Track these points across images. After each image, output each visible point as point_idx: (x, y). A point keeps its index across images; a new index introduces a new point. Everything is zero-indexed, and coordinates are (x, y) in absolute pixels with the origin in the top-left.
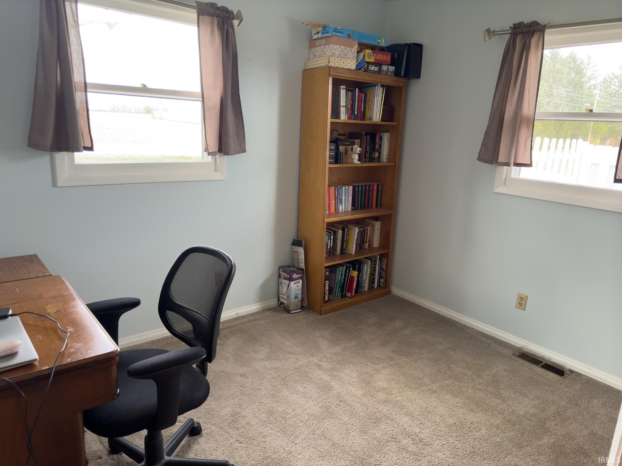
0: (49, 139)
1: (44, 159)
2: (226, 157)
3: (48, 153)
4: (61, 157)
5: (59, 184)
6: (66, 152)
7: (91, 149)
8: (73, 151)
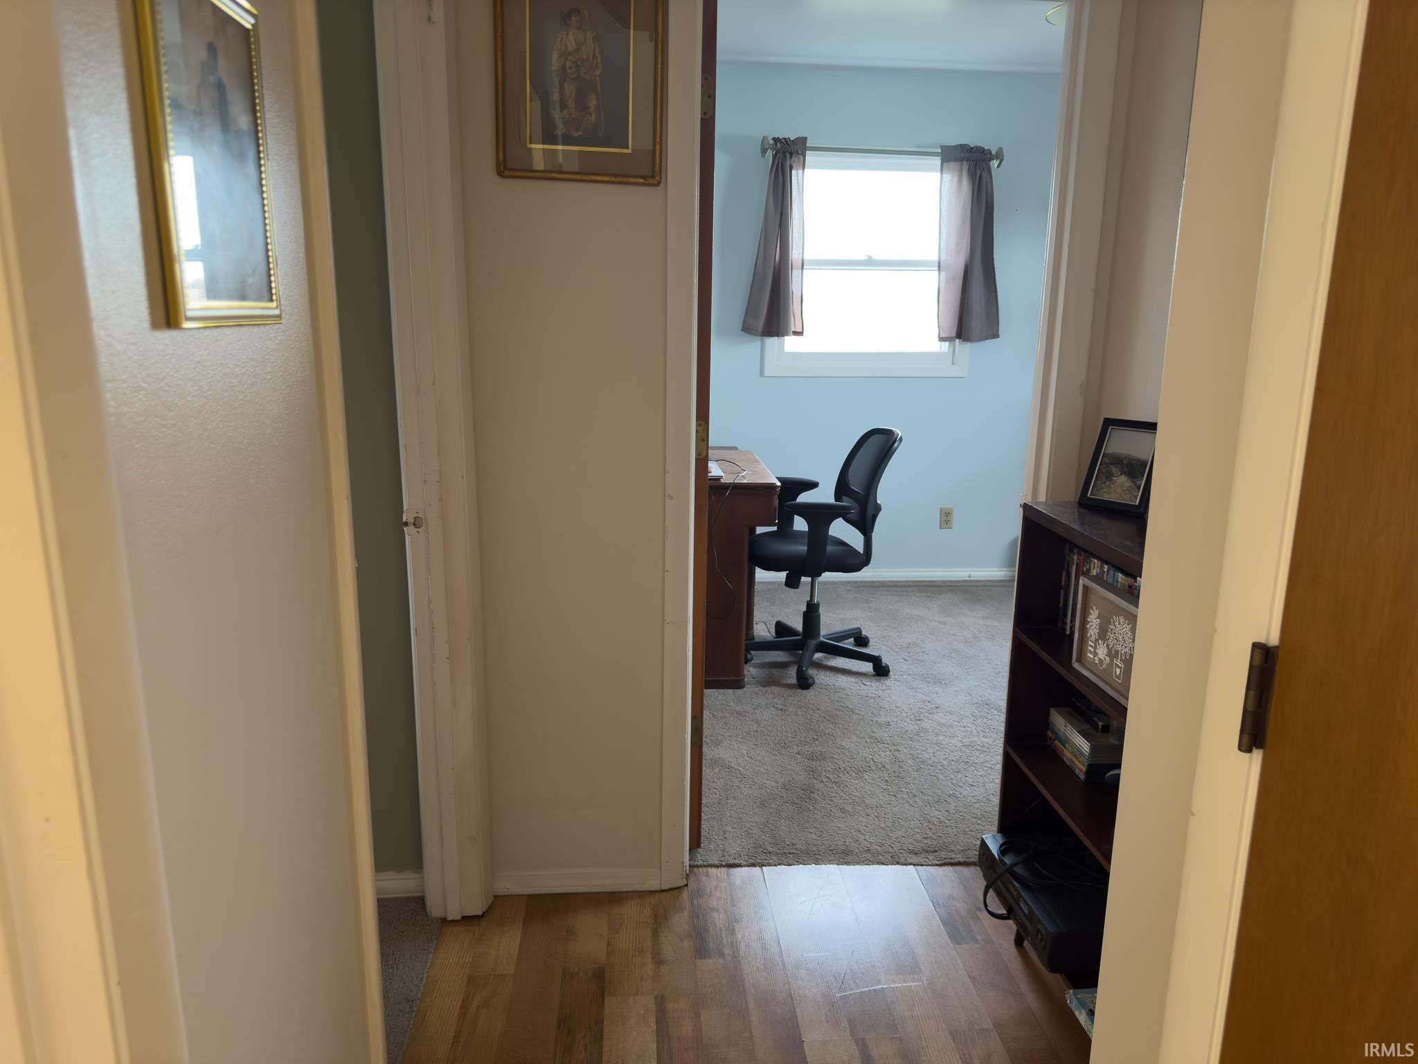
0: (761, 323)
1: (754, 345)
2: (967, 346)
3: (760, 338)
4: (771, 342)
5: (766, 375)
6: (776, 338)
7: (800, 333)
8: (783, 336)
